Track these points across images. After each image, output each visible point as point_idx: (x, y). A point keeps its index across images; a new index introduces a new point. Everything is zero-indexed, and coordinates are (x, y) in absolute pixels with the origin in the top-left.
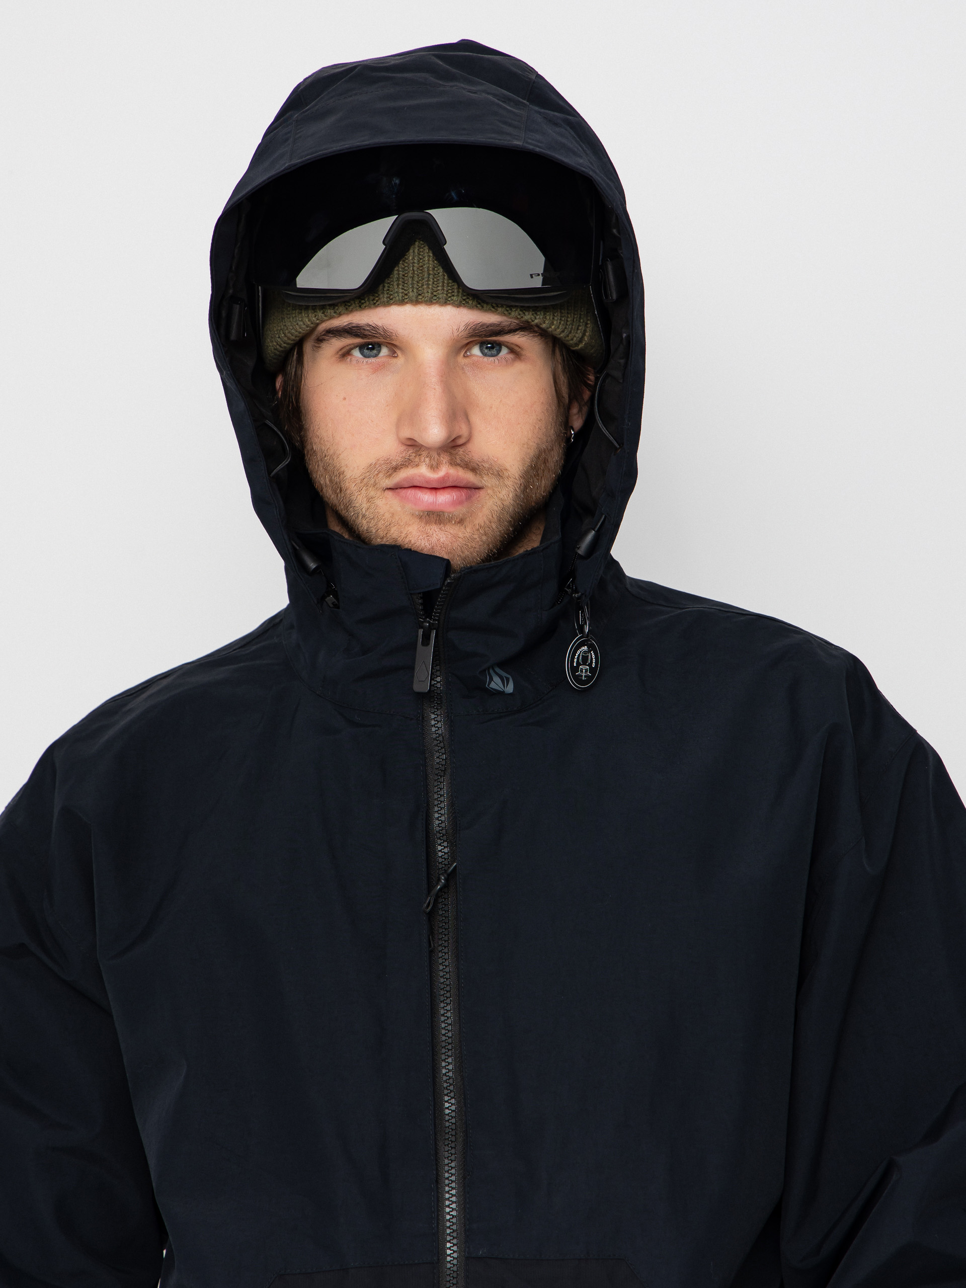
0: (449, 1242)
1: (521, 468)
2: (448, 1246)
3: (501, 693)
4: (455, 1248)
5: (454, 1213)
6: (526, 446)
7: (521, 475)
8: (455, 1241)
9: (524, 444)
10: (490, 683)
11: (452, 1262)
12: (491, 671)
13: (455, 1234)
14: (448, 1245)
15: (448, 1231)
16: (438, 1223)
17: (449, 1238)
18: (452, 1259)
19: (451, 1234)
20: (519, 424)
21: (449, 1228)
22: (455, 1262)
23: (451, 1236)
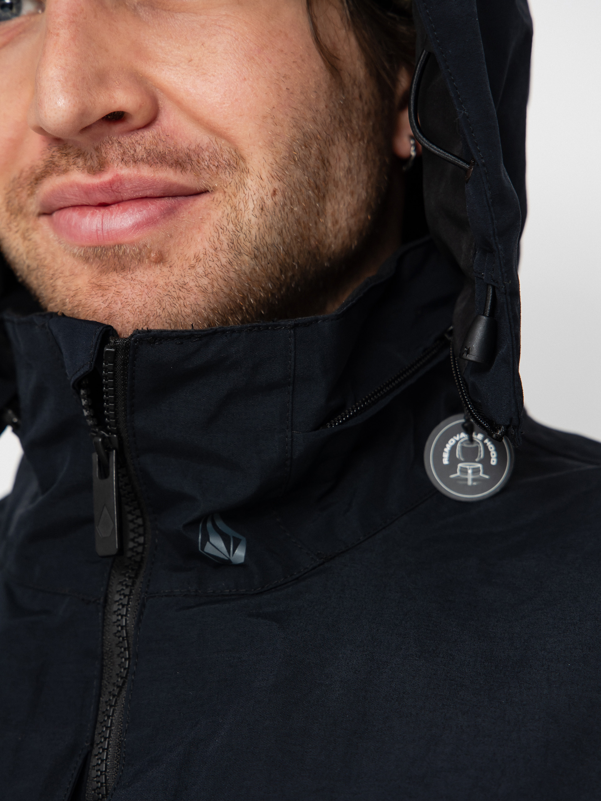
1: (271, 160)
6: (269, 120)
7: (273, 174)
9: (265, 117)
12: (209, 525)
20: (245, 79)
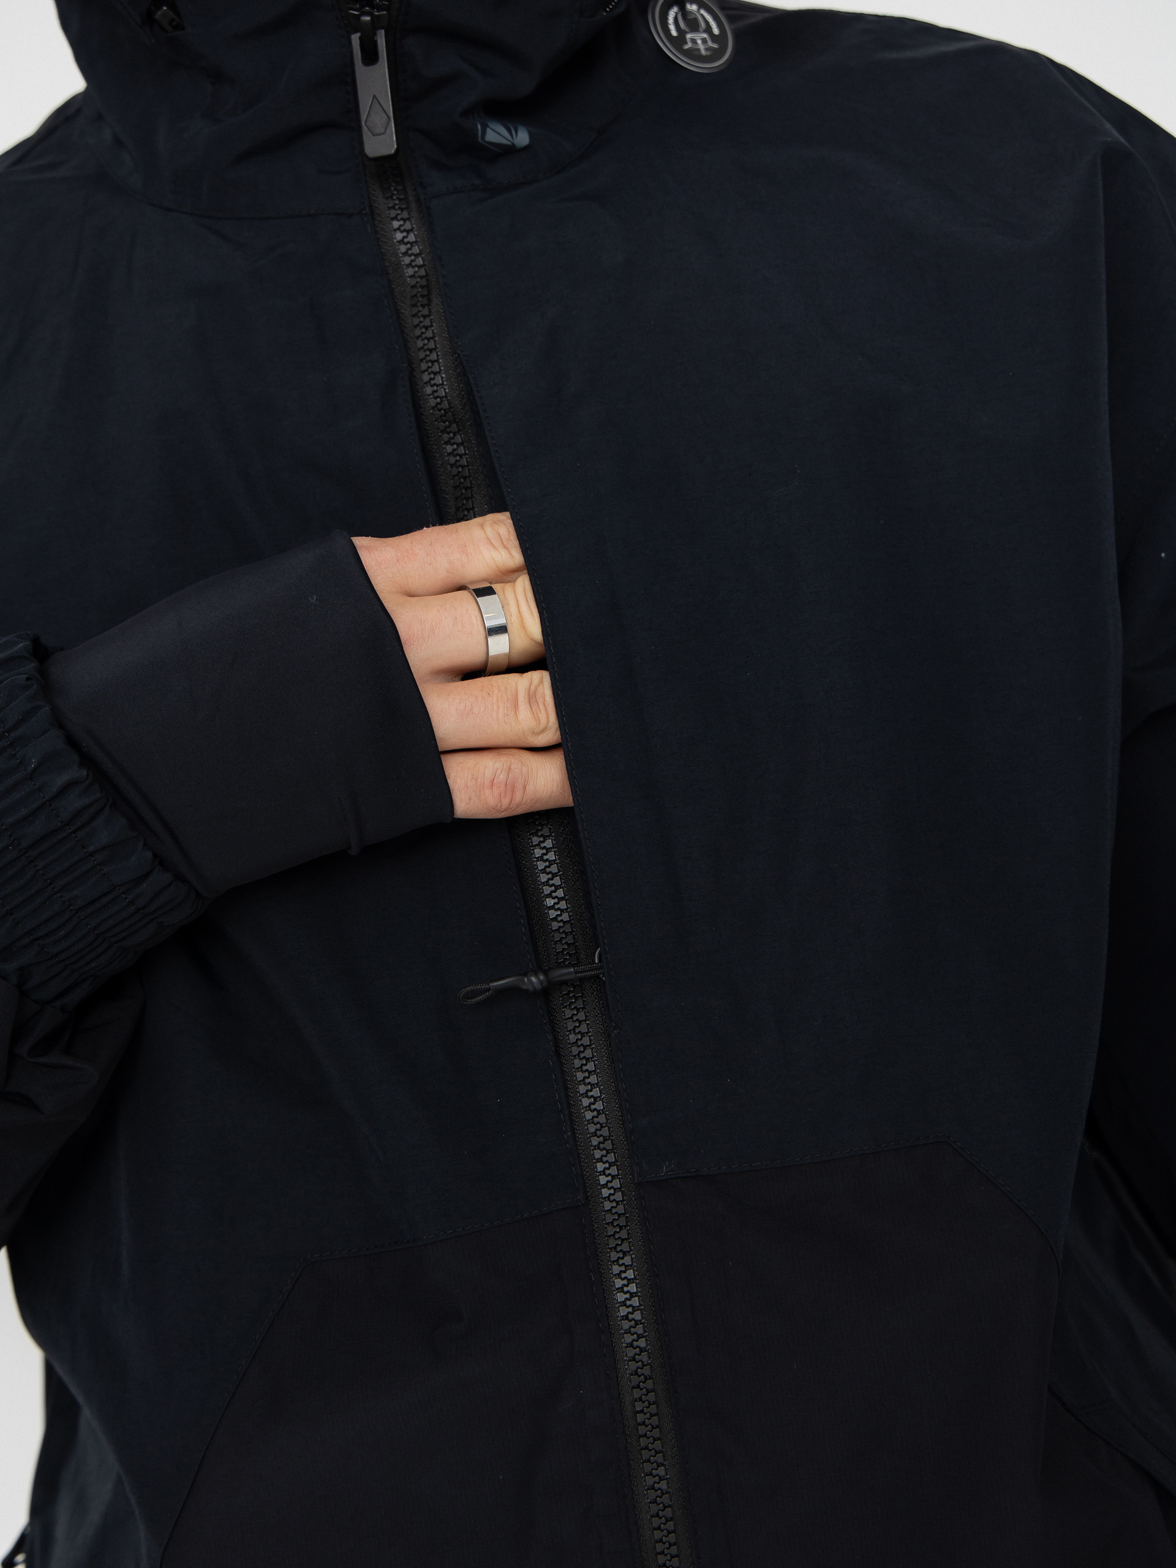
0: (600, 1160)
2: (599, 1169)
3: (510, 150)
4: (614, 1171)
5: (599, 1106)
8: (611, 1158)
10: (484, 133)
11: (612, 1198)
13: (608, 1145)
14: (600, 1167)
15: (595, 1141)
16: (573, 1130)
17: (598, 1154)
18: (612, 1191)
19: (602, 1146)
21: (595, 1134)
22: (619, 1196)
23: (602, 1150)
